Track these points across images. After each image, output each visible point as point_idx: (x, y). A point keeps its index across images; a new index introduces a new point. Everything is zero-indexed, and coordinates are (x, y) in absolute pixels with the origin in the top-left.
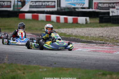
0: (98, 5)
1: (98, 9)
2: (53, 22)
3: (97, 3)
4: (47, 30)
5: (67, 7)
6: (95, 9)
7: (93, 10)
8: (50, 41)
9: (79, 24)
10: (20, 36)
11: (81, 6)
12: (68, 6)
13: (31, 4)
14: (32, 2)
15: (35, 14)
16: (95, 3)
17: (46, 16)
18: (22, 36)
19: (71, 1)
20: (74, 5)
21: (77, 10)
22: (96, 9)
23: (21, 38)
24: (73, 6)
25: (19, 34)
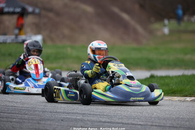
4: (96, 56)
8: (105, 80)
10: (32, 72)
18: (37, 73)
23: (36, 78)
25: (30, 68)
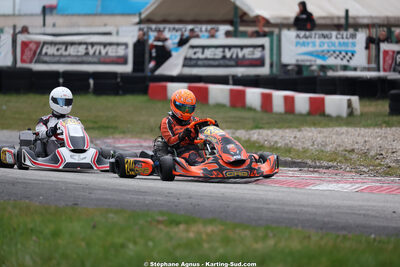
0: (394, 59)
1: (394, 70)
2: (251, 109)
3: (394, 52)
5: (300, 63)
6: (385, 70)
7: (382, 74)
9: (329, 116)
11: (345, 62)
12: (303, 61)
13: (190, 53)
14: (192, 47)
15: (201, 85)
16: (386, 52)
17: (232, 91)
19: (314, 45)
20: (323, 58)
21: (330, 73)
22: (390, 71)
24: (320, 62)
